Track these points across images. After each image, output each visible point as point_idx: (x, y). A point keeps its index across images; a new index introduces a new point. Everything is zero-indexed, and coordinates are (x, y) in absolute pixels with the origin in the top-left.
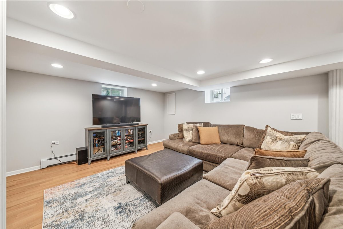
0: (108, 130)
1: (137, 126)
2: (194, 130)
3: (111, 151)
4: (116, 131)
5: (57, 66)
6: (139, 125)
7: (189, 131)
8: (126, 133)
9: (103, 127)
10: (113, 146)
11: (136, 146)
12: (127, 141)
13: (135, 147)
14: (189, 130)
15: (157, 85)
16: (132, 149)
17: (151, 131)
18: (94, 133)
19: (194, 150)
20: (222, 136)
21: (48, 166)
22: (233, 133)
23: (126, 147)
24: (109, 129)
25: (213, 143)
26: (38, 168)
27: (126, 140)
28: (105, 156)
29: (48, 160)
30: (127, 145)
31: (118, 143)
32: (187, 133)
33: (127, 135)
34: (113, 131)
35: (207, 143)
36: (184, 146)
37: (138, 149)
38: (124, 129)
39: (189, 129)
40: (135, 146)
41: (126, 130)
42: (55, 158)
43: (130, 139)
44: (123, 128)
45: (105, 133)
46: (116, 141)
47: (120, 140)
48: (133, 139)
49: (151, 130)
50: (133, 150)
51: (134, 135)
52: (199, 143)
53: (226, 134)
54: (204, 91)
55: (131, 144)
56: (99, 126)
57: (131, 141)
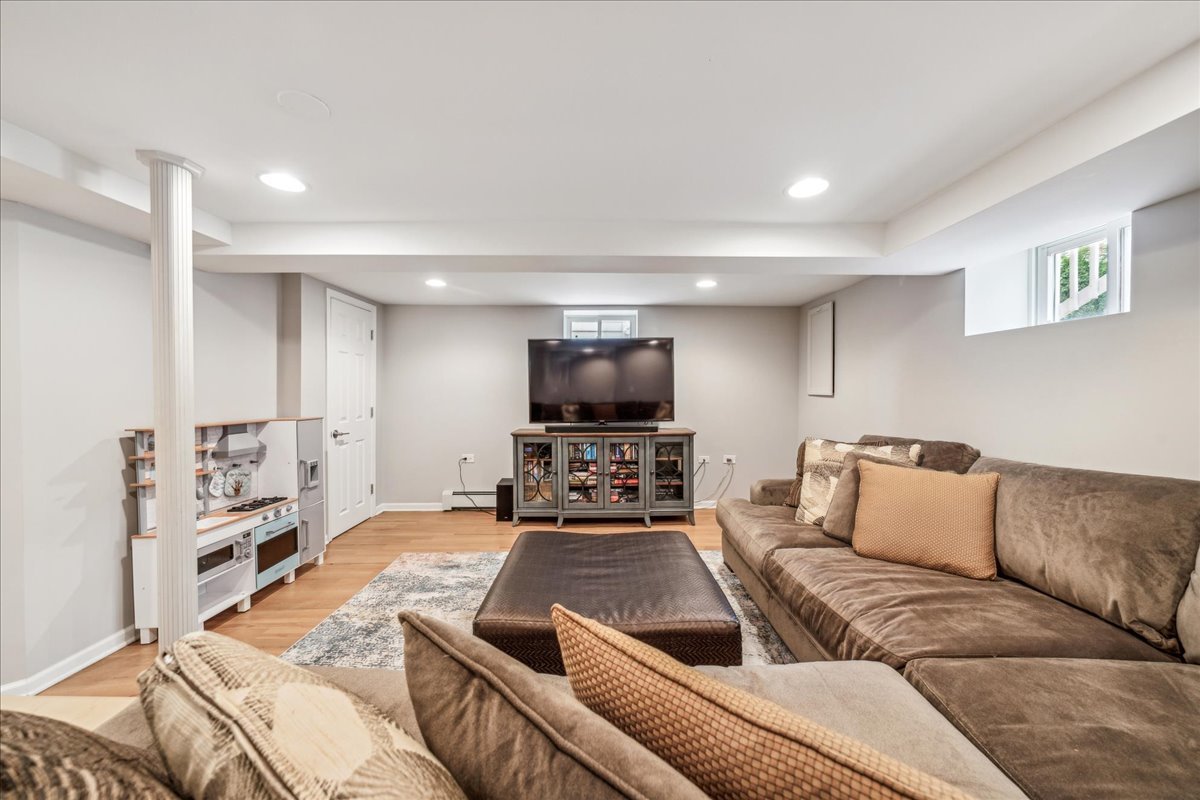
0: (559, 439)
1: (650, 436)
2: (845, 472)
3: (566, 502)
4: (582, 444)
5: (436, 283)
6: (660, 432)
7: (827, 479)
8: (615, 454)
9: (548, 430)
10: (572, 488)
11: (648, 504)
12: (616, 481)
13: (642, 506)
14: (827, 473)
15: (718, 283)
16: (632, 509)
17: (729, 460)
18: (526, 445)
19: (778, 567)
20: (1013, 536)
21: (454, 509)
22: (1092, 533)
23: (616, 498)
24: (562, 436)
25: (932, 562)
26: (438, 507)
27: (614, 476)
28: (551, 512)
29: (454, 494)
30: (619, 493)
31: (589, 483)
32: (816, 486)
33: (618, 463)
34: (574, 444)
35: (891, 555)
36: (762, 535)
37: (656, 515)
38: (608, 441)
39: (829, 468)
40: (642, 502)
41: (613, 445)
42: (465, 493)
43: (628, 477)
44: (603, 437)
45: (553, 446)
46: (583, 475)
47: (593, 473)
48: (638, 478)
49: (733, 457)
50: (638, 513)
51: (641, 462)
52: (847, 542)
53: (1038, 529)
54: (961, 270)
55: (631, 491)
56: (540, 427)
57: (630, 481)
